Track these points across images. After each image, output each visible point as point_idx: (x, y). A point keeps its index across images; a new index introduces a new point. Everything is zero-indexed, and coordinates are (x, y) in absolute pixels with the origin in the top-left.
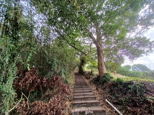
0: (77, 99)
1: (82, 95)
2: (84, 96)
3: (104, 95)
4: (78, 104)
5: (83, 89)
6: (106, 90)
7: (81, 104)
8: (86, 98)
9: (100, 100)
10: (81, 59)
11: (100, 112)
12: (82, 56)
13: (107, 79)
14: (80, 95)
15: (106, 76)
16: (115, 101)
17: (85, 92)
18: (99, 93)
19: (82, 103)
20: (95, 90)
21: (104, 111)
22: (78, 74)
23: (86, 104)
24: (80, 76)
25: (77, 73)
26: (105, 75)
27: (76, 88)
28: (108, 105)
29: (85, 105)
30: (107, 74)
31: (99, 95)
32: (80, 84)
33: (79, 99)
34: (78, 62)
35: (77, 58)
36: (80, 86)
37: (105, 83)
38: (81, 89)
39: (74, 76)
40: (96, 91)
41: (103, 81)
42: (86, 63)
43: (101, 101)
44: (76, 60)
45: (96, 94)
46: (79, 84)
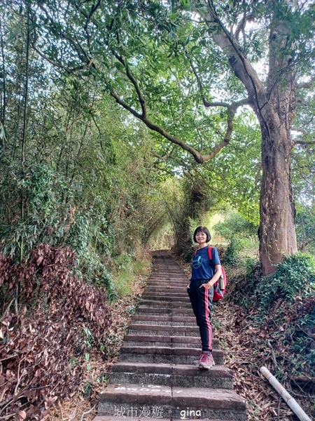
0: (136, 353)
1: (162, 341)
2: (171, 346)
3: (262, 350)
4: (134, 369)
5: (171, 320)
6: (276, 329)
7: (148, 373)
8: (174, 353)
9: (239, 370)
10: (186, 187)
11: (222, 406)
12: (192, 172)
13: (291, 283)
14: (152, 341)
15: (291, 271)
16: (301, 376)
17: (180, 331)
18: (240, 343)
19: (153, 370)
20: (228, 328)
21: (238, 408)
22: (169, 257)
23: (168, 376)
24: (175, 268)
25: (165, 251)
26: (285, 265)
27: (144, 311)
28: (269, 389)
29: (163, 379)
30: (294, 260)
31: (240, 348)
32: (167, 300)
33: (146, 352)
34: (175, 199)
35: (169, 181)
36: (165, 305)
37: (280, 300)
38: (166, 316)
39: (149, 263)
40: (230, 333)
41: (272, 293)
42: (213, 205)
43: (241, 372)
44: (166, 188)
45: (229, 342)
46: (160, 299)
